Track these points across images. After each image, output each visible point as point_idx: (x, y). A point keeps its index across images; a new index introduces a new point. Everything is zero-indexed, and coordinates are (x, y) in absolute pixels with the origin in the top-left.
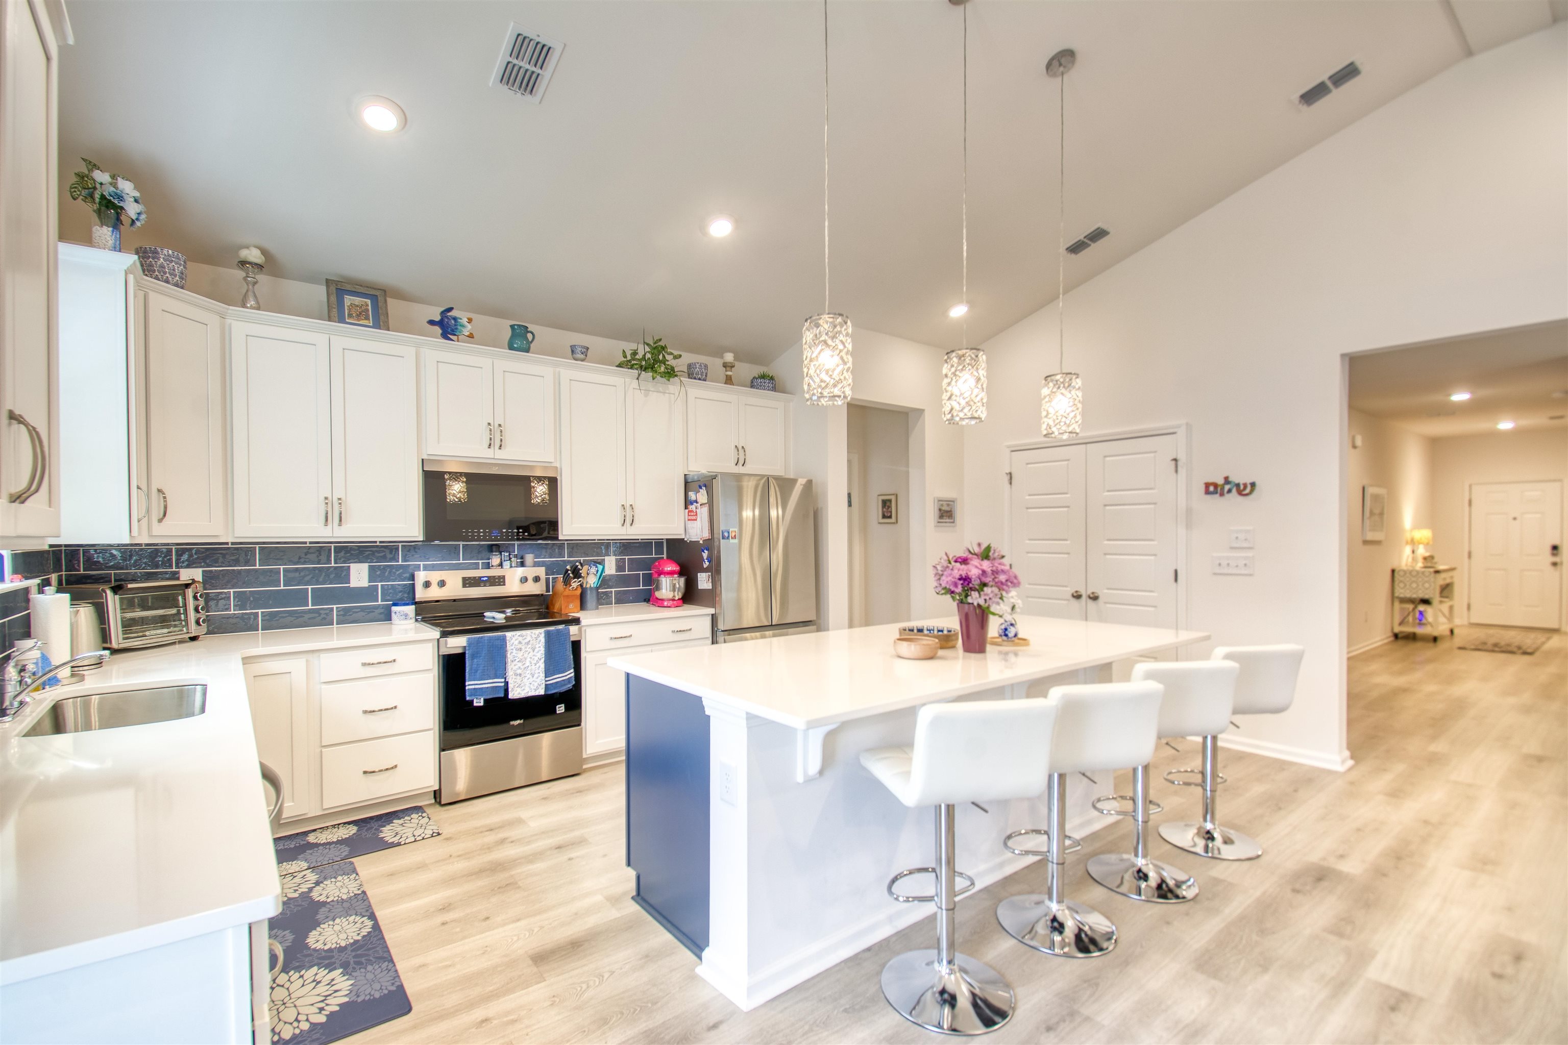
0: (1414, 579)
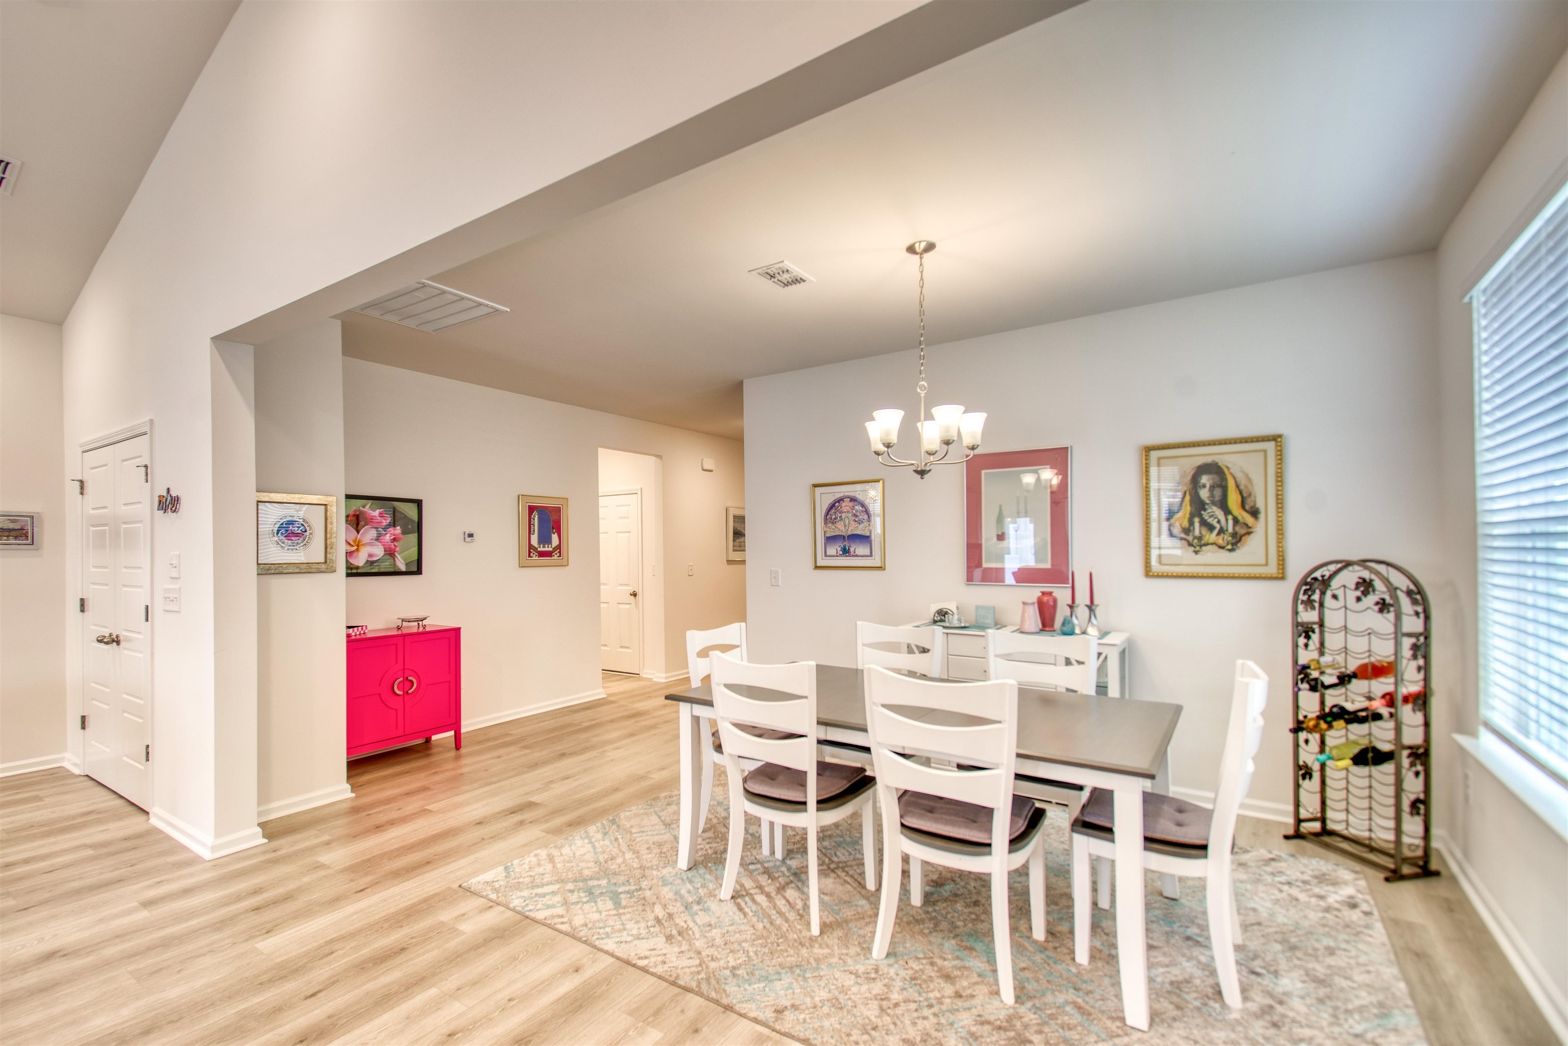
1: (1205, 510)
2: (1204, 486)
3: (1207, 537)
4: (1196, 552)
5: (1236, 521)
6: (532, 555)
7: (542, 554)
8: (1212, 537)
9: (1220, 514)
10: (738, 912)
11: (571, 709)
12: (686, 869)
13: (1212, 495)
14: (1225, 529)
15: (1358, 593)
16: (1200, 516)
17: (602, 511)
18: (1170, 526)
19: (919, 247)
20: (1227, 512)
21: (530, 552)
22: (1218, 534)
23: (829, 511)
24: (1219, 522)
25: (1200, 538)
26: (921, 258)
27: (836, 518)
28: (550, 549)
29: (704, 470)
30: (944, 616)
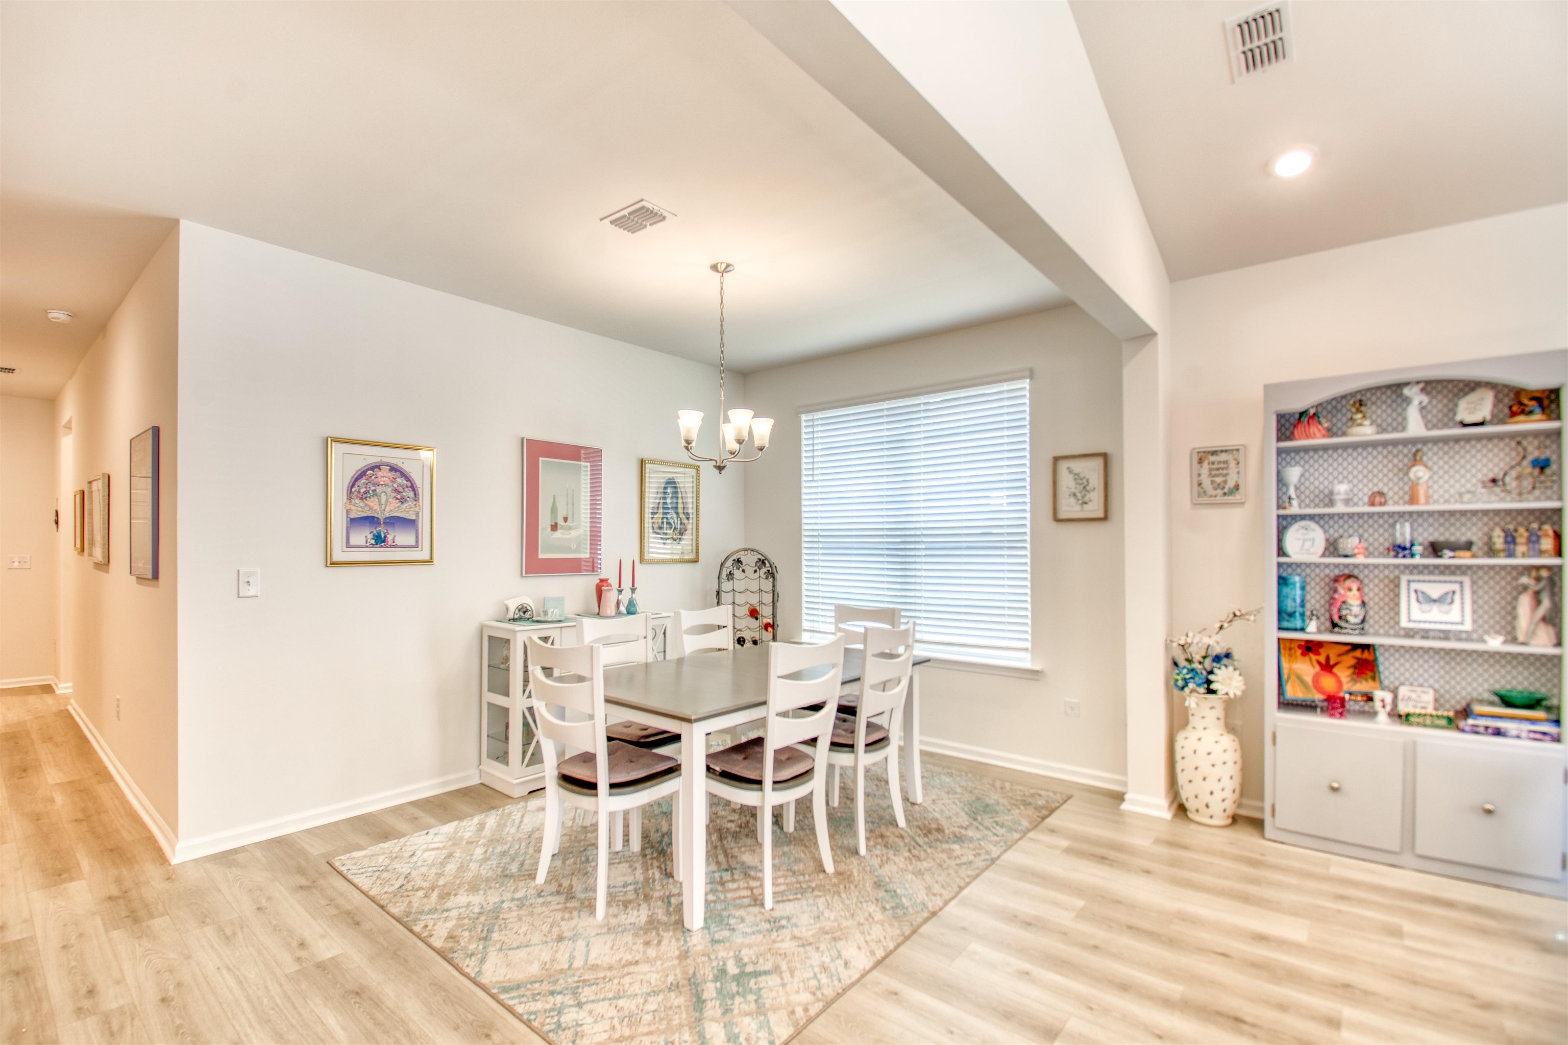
1: (669, 513)
2: (669, 495)
3: (669, 532)
4: (664, 544)
5: (681, 521)
8: (671, 532)
9: (674, 516)
13: (672, 503)
14: (677, 527)
15: (756, 568)
16: (666, 517)
18: (653, 523)
19: (721, 267)
20: (678, 515)
22: (674, 531)
23: (357, 480)
24: (674, 522)
25: (666, 533)
26: (722, 277)
27: (365, 493)
30: (524, 613)
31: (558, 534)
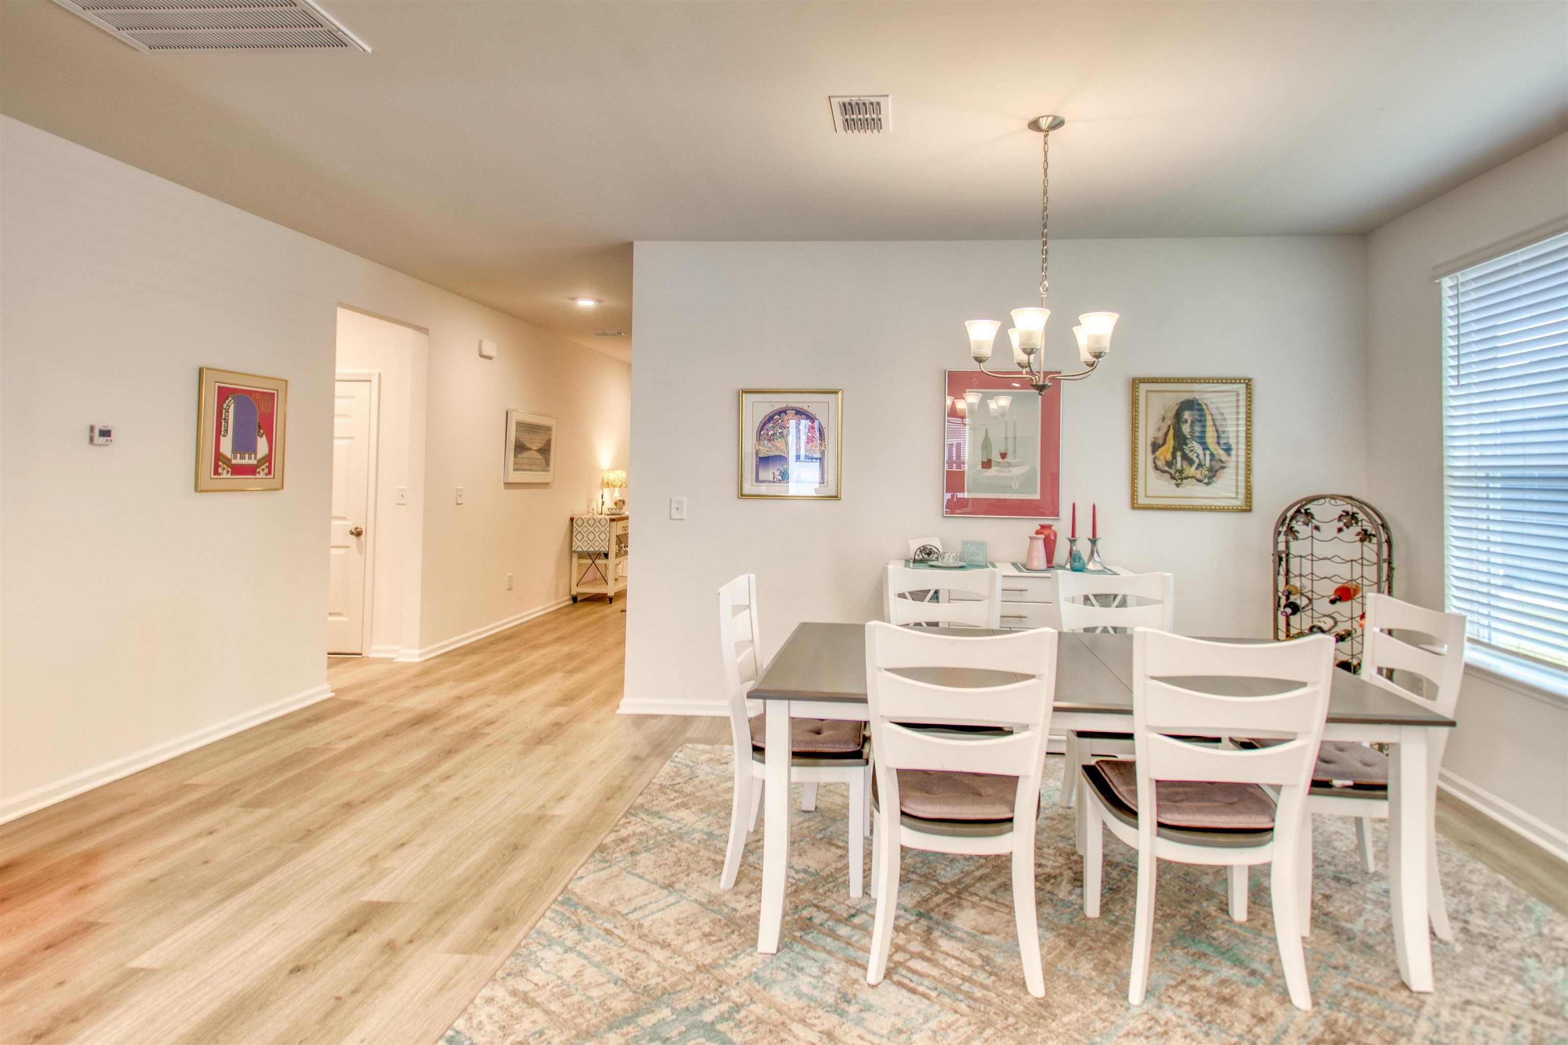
0: (591, 529)
1: (1186, 445)
2: (1186, 421)
3: (1188, 470)
4: (1178, 485)
5: (1212, 455)
6: (220, 470)
7: (238, 470)
8: (1191, 471)
9: (1198, 448)
10: (914, 997)
11: (282, 724)
12: (774, 951)
13: (1192, 431)
14: (1203, 463)
15: (1341, 524)
16: (1182, 450)
17: (340, 405)
18: (1155, 458)
19: (1044, 123)
20: (1205, 448)
21: (216, 467)
22: (1197, 469)
23: (764, 424)
24: (1198, 456)
25: (1181, 472)
26: (1046, 136)
27: (773, 435)
28: (254, 462)
29: (482, 356)
30: (929, 554)
31: (992, 472)
